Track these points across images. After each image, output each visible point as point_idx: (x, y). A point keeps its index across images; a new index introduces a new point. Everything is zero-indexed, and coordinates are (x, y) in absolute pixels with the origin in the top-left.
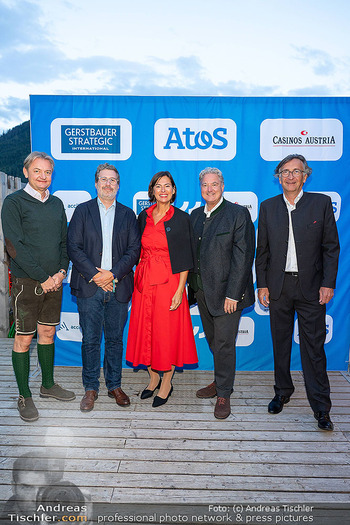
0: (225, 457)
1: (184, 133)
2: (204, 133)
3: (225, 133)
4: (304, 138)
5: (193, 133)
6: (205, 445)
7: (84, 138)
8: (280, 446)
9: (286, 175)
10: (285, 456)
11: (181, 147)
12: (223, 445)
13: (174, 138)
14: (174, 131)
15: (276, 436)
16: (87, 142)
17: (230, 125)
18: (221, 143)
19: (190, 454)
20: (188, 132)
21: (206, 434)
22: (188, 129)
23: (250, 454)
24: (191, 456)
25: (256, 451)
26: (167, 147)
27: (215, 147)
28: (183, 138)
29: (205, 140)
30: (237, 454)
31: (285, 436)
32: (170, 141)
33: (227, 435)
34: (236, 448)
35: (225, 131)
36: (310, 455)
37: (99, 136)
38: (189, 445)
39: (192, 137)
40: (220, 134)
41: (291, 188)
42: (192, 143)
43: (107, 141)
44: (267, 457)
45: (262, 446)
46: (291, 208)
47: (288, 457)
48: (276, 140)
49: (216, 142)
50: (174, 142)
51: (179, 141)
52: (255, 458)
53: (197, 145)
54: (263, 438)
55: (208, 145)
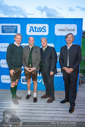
0: (41, 115)
1: (34, 28)
2: (40, 28)
3: (45, 28)
4: (67, 29)
5: (37, 28)
6: (36, 111)
7: (8, 29)
8: (56, 112)
9: (68, 39)
10: (57, 115)
11: (34, 31)
12: (41, 112)
13: (32, 29)
14: (32, 27)
15: (56, 109)
16: (8, 30)
17: (47, 26)
18: (44, 31)
19: (32, 114)
20: (35, 28)
21: (37, 108)
22: (35, 27)
23: (48, 114)
24: (32, 115)
25: (49, 113)
26: (30, 31)
27: (43, 31)
28: (34, 29)
29: (40, 30)
30: (44, 114)
31: (58, 109)
32: (31, 30)
33: (42, 109)
34: (44, 112)
35: (45, 27)
36: (64, 115)
37: (11, 29)
38: (32, 111)
39: (37, 29)
40: (44, 28)
41: (69, 42)
42: (37, 30)
43: (14, 30)
44: (52, 115)
45: (51, 112)
46: (69, 48)
47: (58, 115)
48: (59, 30)
49: (43, 30)
50: (32, 30)
51: (33, 30)
52: (49, 115)
53: (38, 31)
54: (52, 109)
55: (41, 31)
